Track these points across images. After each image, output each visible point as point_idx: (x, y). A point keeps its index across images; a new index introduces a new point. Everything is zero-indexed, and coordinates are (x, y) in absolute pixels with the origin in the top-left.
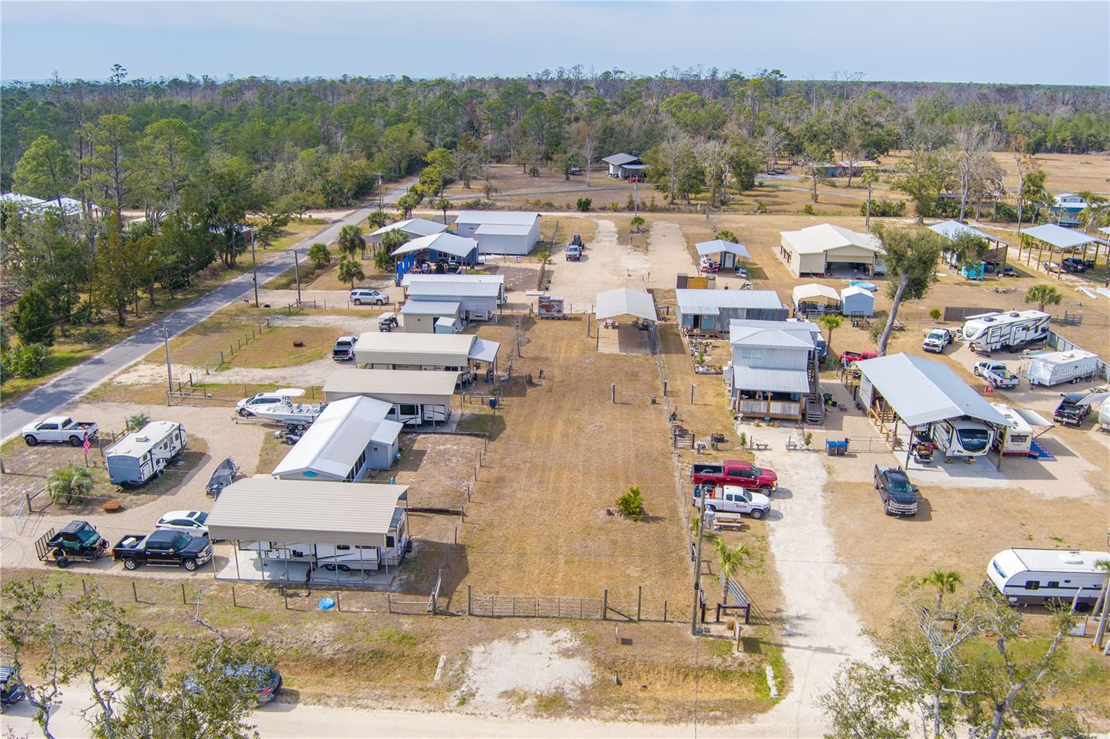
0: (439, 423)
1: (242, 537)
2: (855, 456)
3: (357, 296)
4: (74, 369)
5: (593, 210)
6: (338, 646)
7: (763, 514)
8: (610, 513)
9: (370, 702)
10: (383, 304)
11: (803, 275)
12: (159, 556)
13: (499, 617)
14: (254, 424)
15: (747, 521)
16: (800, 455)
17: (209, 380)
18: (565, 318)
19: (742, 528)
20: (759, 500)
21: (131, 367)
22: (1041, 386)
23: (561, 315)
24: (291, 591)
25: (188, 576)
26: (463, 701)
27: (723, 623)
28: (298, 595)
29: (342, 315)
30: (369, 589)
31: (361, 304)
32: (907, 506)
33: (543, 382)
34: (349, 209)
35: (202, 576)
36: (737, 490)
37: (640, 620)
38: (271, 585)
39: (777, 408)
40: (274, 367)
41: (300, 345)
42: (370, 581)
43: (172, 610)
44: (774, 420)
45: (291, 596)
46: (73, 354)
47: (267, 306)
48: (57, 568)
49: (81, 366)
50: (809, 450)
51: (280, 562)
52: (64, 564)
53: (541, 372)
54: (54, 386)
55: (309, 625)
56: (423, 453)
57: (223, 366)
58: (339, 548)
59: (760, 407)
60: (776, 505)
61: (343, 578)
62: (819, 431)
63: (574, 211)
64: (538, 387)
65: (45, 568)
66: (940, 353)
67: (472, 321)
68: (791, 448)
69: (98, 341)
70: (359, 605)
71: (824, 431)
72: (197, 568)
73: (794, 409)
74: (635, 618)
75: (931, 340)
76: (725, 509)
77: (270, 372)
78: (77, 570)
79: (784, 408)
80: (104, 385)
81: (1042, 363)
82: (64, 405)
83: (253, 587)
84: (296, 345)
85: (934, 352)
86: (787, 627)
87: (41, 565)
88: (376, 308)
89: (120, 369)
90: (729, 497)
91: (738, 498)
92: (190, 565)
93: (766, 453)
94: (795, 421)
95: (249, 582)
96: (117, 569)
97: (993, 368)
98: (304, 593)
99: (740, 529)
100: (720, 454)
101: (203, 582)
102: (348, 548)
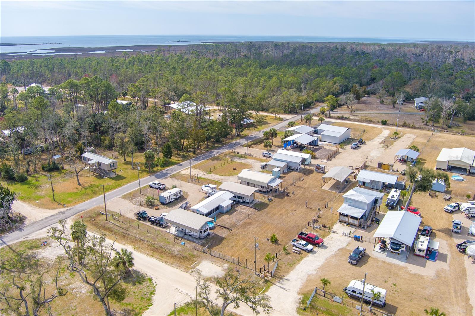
2: (363, 242)
3: (264, 154)
4: (173, 166)
5: (388, 125)
6: (178, 253)
8: (268, 240)
9: (174, 266)
11: (437, 169)
13: (216, 257)
15: (303, 252)
16: (346, 237)
20: (310, 247)
21: (187, 168)
23: (323, 172)
24: (178, 238)
25: (160, 229)
29: (256, 160)
30: (194, 242)
31: (265, 157)
32: (352, 261)
34: (296, 114)
36: (303, 242)
37: (246, 267)
39: (351, 220)
44: (349, 224)
46: (176, 161)
47: (238, 153)
48: (137, 220)
49: (176, 166)
50: (350, 236)
51: (179, 231)
53: (293, 192)
54: (166, 171)
55: (176, 247)
56: (237, 210)
57: (210, 172)
58: (191, 231)
59: (346, 219)
60: (316, 249)
61: (190, 238)
62: (361, 231)
64: (289, 197)
66: (450, 213)
67: (291, 169)
68: (344, 234)
69: (185, 158)
73: (356, 222)
76: (299, 247)
77: (220, 177)
78: (141, 222)
79: (353, 221)
80: (177, 173)
82: (164, 177)
83: (171, 235)
84: (234, 169)
85: (447, 212)
89: (184, 169)
90: (300, 244)
91: (302, 245)
94: (356, 226)
97: (455, 224)
98: (180, 239)
99: (299, 254)
100: (320, 231)
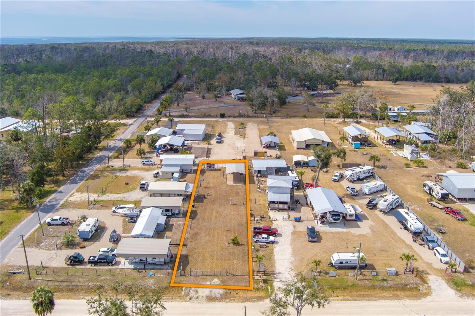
0: (177, 214)
1: (125, 256)
2: (303, 222)
3: (144, 162)
4: (53, 196)
5: (226, 117)
6: (156, 286)
7: (273, 242)
8: (229, 244)
9: (166, 300)
10: (153, 165)
11: (298, 148)
12: (101, 262)
13: (198, 276)
14: (118, 216)
15: (268, 245)
16: (287, 222)
17: (100, 199)
18: (216, 170)
19: (267, 247)
20: (272, 238)
21: (72, 194)
22: (366, 194)
23: (214, 169)
24: (140, 271)
25: (110, 267)
26: (190, 299)
27: (258, 276)
28: (142, 272)
29: (139, 170)
30: (162, 269)
31: (145, 165)
32: (314, 239)
33: (209, 197)
34: (134, 118)
35: (114, 267)
36: (265, 236)
37: (236, 276)
38: (134, 269)
39: (281, 206)
40: (120, 193)
41: (127, 184)
42: (162, 267)
43: (108, 278)
44: (280, 210)
45: (141, 272)
46: (50, 189)
47: (112, 167)
48: (71, 266)
49: (55, 194)
50: (289, 220)
51: (136, 263)
52: (73, 265)
53: (208, 193)
54: (49, 202)
55: (147, 280)
56: (173, 225)
57: (103, 193)
58: (153, 258)
59: (276, 206)
60: (277, 239)
61: (154, 266)
62: (293, 213)
63: (219, 118)
64: (207, 199)
65: (68, 266)
66: (337, 181)
67: (184, 172)
68: (284, 219)
69: (58, 183)
70: (160, 274)
71: (295, 213)
72: (112, 265)
73: (286, 206)
75: (335, 177)
77: (119, 195)
78: (77, 267)
79: (283, 206)
80: (65, 202)
81: (365, 187)
82: (54, 210)
83: (129, 270)
84: (126, 184)
85: (335, 181)
86: (275, 276)
87: (66, 266)
88: (151, 166)
89: (70, 194)
90: (263, 238)
91: (266, 238)
92: (110, 264)
93: (277, 221)
94: (287, 210)
95: (128, 268)
96: (89, 266)
97: (351, 189)
98: (144, 271)
99: (266, 247)
100: (263, 222)
101: (115, 269)
102: (156, 258)
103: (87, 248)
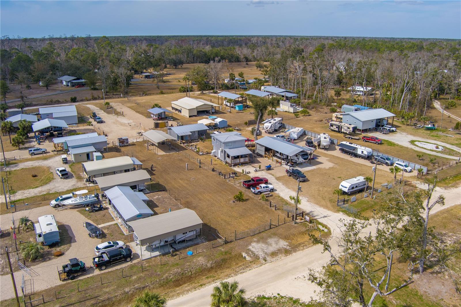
2: (273, 169)
3: (33, 152)
5: (77, 101)
7: (274, 190)
11: (190, 116)
12: (117, 259)
13: (244, 238)
14: (66, 209)
15: (271, 193)
16: (260, 172)
17: (14, 199)
18: (130, 145)
19: (272, 195)
22: (295, 140)
23: (128, 144)
25: (129, 263)
26: (265, 260)
27: (298, 219)
28: (177, 254)
35: (135, 261)
37: (279, 225)
38: (164, 255)
39: (242, 160)
40: (37, 187)
41: (35, 176)
42: (196, 242)
43: (143, 275)
44: (242, 164)
48: (70, 281)
57: (12, 192)
58: (183, 234)
59: (238, 161)
63: (70, 103)
65: (65, 282)
68: (256, 171)
70: (202, 249)
72: (131, 259)
73: (247, 159)
74: (277, 225)
76: (263, 191)
77: (39, 189)
78: (80, 278)
79: (244, 160)
81: (293, 133)
84: (33, 176)
87: (63, 282)
90: (264, 187)
91: (266, 187)
92: (128, 259)
95: (155, 257)
96: (97, 272)
101: (138, 263)
102: (186, 233)
103: (66, 253)
